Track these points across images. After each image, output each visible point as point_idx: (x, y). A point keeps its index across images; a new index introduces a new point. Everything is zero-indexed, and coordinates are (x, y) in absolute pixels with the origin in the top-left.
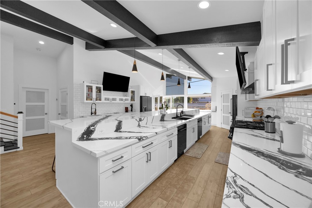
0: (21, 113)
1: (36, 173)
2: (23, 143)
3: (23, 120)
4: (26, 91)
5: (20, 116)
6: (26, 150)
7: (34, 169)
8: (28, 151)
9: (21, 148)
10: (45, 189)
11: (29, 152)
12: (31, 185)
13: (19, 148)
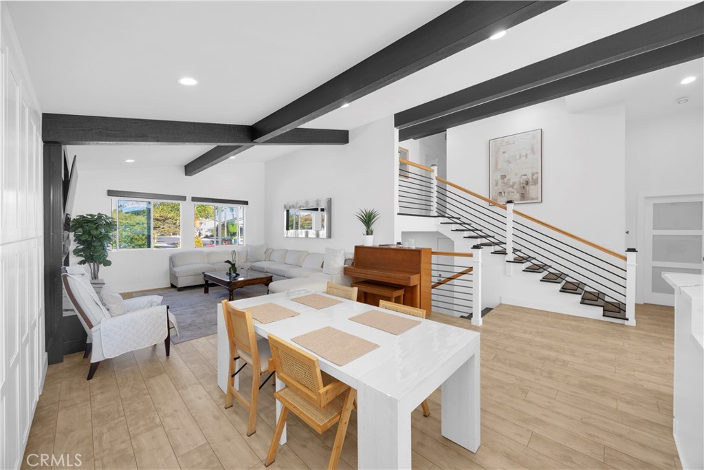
0: (633, 250)
1: (642, 380)
2: (636, 313)
3: (636, 267)
4: (654, 204)
5: (630, 255)
6: (642, 329)
7: (641, 372)
8: (643, 332)
9: (632, 322)
10: (647, 420)
11: (646, 335)
12: (623, 394)
13: (627, 319)
